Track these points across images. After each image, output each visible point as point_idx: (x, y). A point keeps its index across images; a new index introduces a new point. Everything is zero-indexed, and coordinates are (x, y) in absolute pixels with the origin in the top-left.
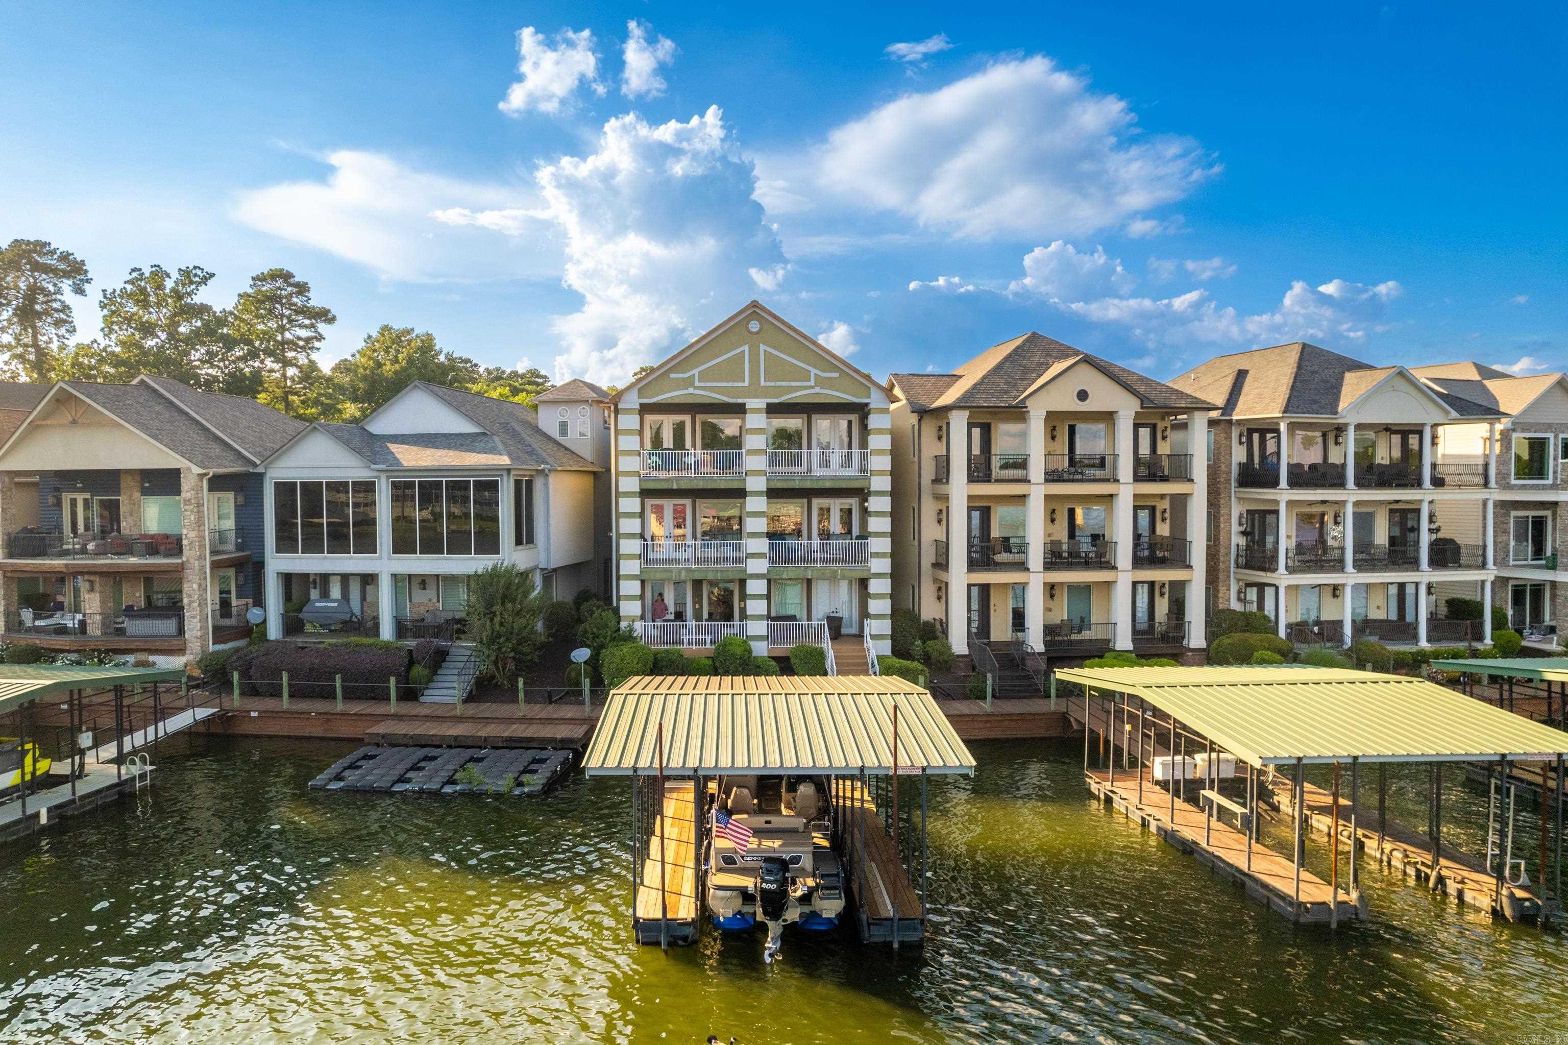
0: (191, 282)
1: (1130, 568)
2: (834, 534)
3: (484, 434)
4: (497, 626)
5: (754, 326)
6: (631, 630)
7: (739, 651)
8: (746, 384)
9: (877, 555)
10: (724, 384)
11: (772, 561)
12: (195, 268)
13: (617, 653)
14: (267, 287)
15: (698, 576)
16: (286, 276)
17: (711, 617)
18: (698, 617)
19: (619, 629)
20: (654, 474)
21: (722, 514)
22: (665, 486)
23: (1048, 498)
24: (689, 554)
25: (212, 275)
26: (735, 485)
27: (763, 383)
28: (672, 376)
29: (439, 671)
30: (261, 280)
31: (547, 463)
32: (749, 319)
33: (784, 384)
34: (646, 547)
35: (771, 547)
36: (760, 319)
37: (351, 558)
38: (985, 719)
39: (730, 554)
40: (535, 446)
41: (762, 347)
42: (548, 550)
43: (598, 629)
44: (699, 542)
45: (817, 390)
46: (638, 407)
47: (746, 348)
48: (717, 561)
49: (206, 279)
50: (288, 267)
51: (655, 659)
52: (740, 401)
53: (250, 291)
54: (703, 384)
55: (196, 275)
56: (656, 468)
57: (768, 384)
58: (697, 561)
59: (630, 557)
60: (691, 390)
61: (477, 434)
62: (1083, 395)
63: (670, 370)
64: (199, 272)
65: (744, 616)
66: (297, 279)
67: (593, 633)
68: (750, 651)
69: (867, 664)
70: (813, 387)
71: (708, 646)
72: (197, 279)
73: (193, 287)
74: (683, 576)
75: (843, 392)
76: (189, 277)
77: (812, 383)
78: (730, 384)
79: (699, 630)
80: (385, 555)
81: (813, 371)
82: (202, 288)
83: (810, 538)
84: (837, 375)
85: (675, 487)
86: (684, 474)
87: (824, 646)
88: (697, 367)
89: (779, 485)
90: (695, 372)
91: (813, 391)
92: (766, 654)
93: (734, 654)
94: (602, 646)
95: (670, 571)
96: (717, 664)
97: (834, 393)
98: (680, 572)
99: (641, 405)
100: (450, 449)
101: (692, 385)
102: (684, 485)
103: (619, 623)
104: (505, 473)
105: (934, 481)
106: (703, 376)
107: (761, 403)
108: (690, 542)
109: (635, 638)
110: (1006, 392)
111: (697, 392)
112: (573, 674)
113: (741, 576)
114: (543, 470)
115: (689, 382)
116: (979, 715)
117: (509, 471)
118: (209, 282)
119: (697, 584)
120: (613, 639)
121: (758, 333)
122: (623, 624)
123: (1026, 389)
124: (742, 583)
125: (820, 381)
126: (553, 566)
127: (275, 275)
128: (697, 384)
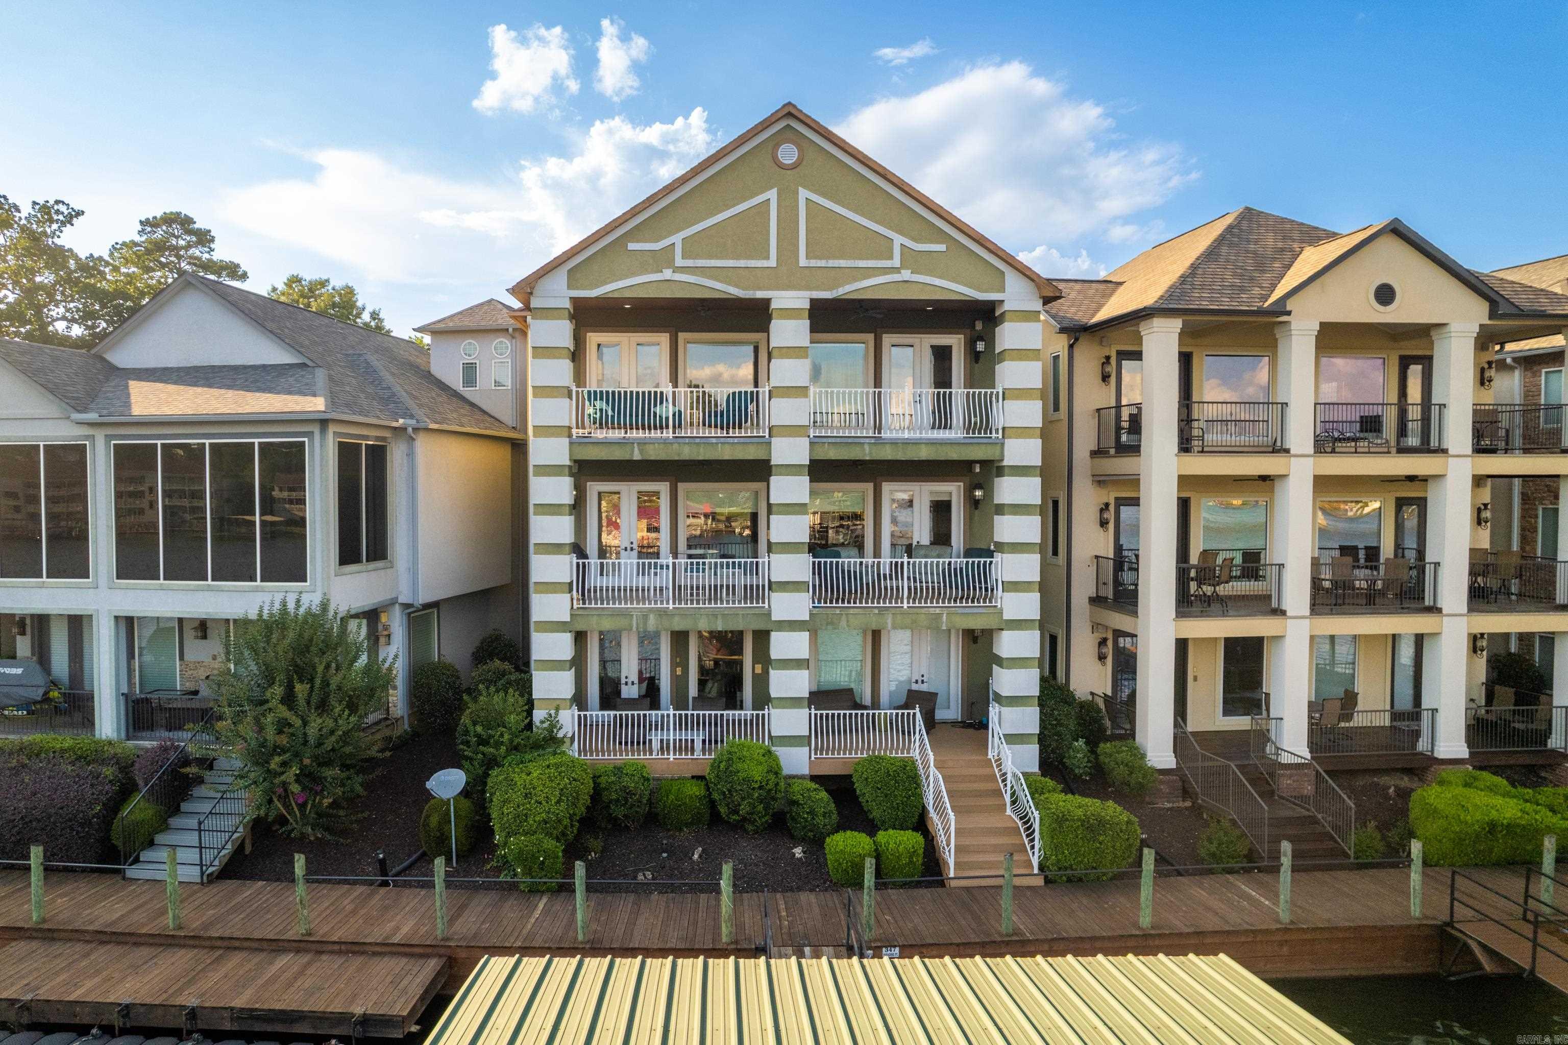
0: (51, 221)
1: (1464, 609)
2: (919, 545)
3: (304, 365)
4: (270, 733)
5: (788, 154)
6: (553, 725)
7: (757, 773)
8: (773, 262)
9: (1013, 586)
10: (731, 263)
11: (818, 596)
12: (57, 202)
13: (520, 779)
14: (159, 234)
15: (679, 625)
16: (185, 222)
17: (702, 701)
18: (680, 702)
19: (530, 726)
20: (600, 434)
21: (718, 510)
22: (617, 454)
23: (1322, 483)
24: (665, 579)
25: (79, 213)
26: (751, 453)
27: (803, 262)
28: (632, 246)
29: (184, 806)
30: (152, 226)
31: (412, 417)
32: (776, 141)
33: (843, 263)
34: (582, 571)
35: (817, 569)
36: (799, 140)
37: (42, 586)
38: (1278, 937)
39: (740, 580)
40: (397, 389)
41: (803, 194)
42: (413, 571)
43: (487, 727)
44: (682, 561)
45: (906, 275)
46: (567, 304)
47: (772, 195)
48: (715, 592)
49: (71, 217)
50: (186, 210)
51: (596, 786)
52: (760, 294)
53: (138, 239)
54: (689, 263)
55: (58, 212)
56: (602, 423)
57: (814, 263)
58: (677, 598)
59: (551, 587)
60: (668, 274)
61: (291, 366)
62: (1385, 295)
63: (630, 235)
64: (62, 208)
65: (763, 699)
66: (196, 226)
67: (478, 736)
68: (775, 770)
69: (998, 793)
70: (896, 270)
71: (698, 754)
72: (61, 217)
73: (55, 226)
74: (652, 623)
75: (954, 280)
76: (49, 213)
77: (896, 262)
78: (742, 263)
79: (682, 723)
80: (103, 581)
81: (899, 240)
82: (68, 229)
83: (877, 554)
84: (942, 247)
85: (637, 456)
86: (655, 434)
87: (916, 754)
88: (678, 230)
89: (833, 454)
90: (677, 239)
91: (896, 277)
92: (806, 771)
93: (748, 780)
94: (491, 763)
95: (625, 614)
96: (716, 796)
97: (938, 282)
98: (645, 617)
99: (575, 301)
100: (229, 387)
101: (670, 263)
102: (654, 454)
103: (530, 713)
104: (316, 430)
105: (1095, 454)
106: (691, 248)
107: (798, 299)
108: (667, 559)
109: (562, 741)
110: (1242, 289)
111: (679, 277)
112: (434, 820)
113: (761, 626)
114: (403, 429)
115: (664, 258)
116: (1267, 932)
117: (324, 423)
118: (75, 220)
119: (680, 639)
120: (515, 748)
121: (794, 167)
122: (539, 715)
123: (1273, 287)
124: (762, 637)
125: (910, 259)
126: (424, 597)
127: (170, 219)
128: (679, 262)
